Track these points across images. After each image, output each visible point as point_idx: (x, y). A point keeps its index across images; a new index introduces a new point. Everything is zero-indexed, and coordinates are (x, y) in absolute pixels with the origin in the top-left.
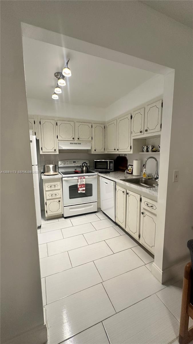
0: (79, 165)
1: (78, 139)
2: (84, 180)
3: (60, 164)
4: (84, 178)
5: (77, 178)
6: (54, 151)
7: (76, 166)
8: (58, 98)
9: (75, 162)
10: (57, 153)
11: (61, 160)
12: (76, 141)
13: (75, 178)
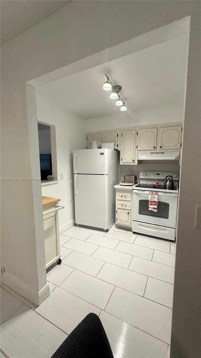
0: (162, 178)
1: (161, 147)
2: (156, 196)
3: (142, 175)
4: (156, 195)
5: (148, 192)
6: (132, 162)
7: (158, 179)
8: (126, 110)
9: (159, 174)
10: (136, 163)
11: (144, 171)
12: (158, 150)
13: (146, 192)
